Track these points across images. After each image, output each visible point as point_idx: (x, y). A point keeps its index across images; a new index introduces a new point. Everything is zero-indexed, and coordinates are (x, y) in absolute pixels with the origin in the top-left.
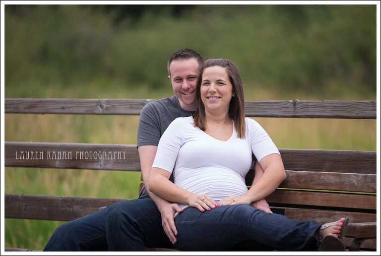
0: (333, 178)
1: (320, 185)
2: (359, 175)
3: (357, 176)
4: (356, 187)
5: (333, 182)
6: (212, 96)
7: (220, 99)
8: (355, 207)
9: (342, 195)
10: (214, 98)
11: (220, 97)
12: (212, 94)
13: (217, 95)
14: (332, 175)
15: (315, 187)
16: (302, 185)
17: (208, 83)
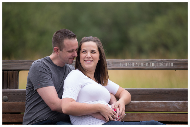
0: (160, 104)
1: (151, 109)
2: (179, 102)
3: (178, 103)
4: (179, 109)
5: (160, 107)
6: (89, 60)
7: (93, 62)
8: (180, 121)
9: (169, 114)
10: (89, 61)
11: (93, 61)
12: (88, 59)
13: (91, 59)
14: (159, 103)
15: (147, 110)
16: (137, 110)
17: (85, 51)
